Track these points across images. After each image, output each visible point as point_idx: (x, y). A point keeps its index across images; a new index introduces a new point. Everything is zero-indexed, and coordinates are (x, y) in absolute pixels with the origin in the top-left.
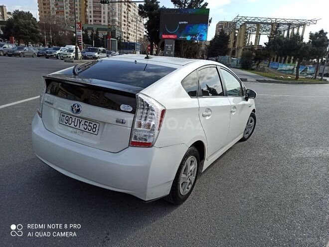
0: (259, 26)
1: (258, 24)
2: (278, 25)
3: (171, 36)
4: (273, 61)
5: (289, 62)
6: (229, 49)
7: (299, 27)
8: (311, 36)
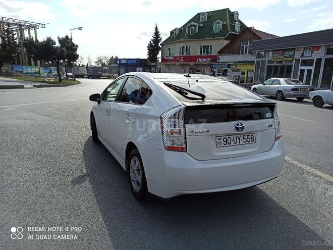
4: (18, 64)
7: (29, 29)
8: (60, 41)
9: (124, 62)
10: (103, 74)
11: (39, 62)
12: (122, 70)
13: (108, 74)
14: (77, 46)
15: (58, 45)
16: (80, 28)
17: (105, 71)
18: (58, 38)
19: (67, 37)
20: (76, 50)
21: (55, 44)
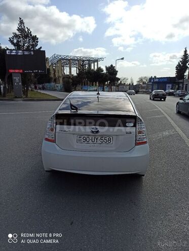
0: (70, 61)
1: (69, 60)
2: (83, 61)
3: (17, 71)
4: (85, 85)
5: (93, 85)
6: (51, 78)
7: (94, 62)
8: (107, 69)
9: (157, 80)
10: (140, 90)
11: (97, 83)
12: (155, 86)
13: (145, 90)
14: (117, 71)
15: (105, 71)
16: (123, 59)
17: (143, 88)
18: (106, 67)
19: (112, 65)
20: (116, 74)
21: (103, 71)
